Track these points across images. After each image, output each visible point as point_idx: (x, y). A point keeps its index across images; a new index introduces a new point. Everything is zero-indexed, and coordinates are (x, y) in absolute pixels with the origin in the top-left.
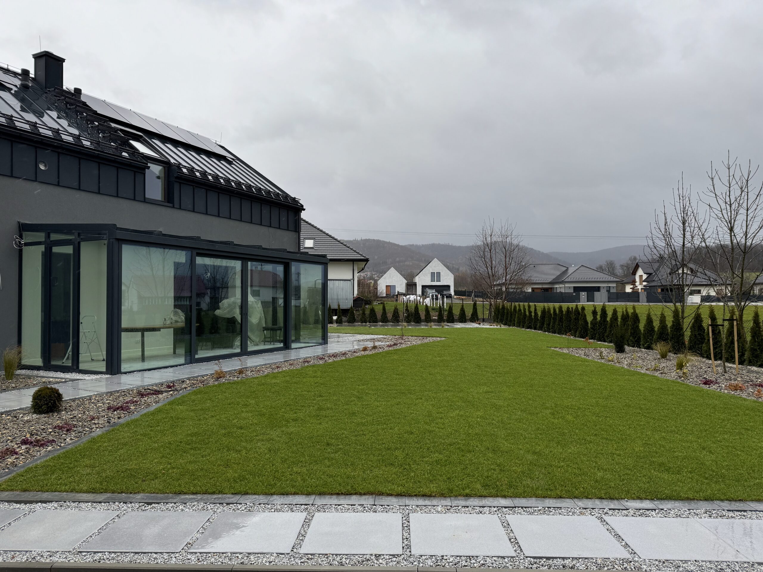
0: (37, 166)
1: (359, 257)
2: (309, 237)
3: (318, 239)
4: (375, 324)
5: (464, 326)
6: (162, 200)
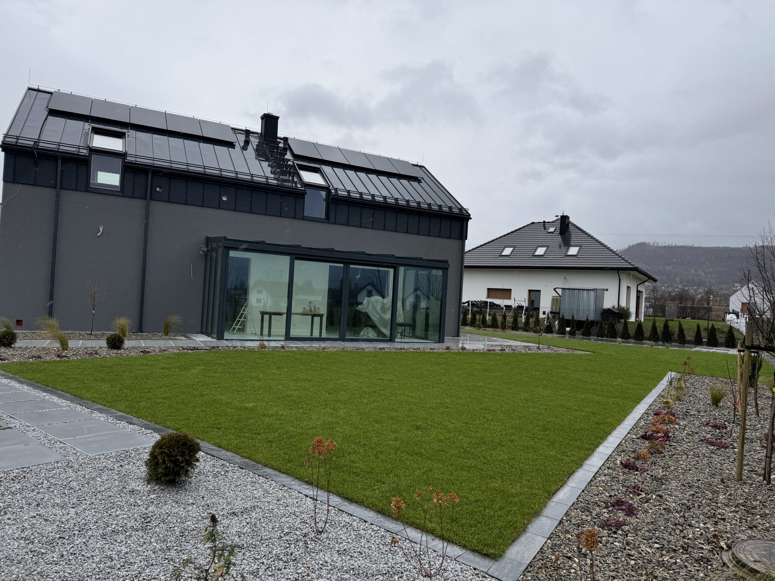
0: (220, 198)
1: (626, 265)
2: (575, 244)
3: (585, 246)
4: (613, 339)
5: (726, 352)
6: (324, 217)
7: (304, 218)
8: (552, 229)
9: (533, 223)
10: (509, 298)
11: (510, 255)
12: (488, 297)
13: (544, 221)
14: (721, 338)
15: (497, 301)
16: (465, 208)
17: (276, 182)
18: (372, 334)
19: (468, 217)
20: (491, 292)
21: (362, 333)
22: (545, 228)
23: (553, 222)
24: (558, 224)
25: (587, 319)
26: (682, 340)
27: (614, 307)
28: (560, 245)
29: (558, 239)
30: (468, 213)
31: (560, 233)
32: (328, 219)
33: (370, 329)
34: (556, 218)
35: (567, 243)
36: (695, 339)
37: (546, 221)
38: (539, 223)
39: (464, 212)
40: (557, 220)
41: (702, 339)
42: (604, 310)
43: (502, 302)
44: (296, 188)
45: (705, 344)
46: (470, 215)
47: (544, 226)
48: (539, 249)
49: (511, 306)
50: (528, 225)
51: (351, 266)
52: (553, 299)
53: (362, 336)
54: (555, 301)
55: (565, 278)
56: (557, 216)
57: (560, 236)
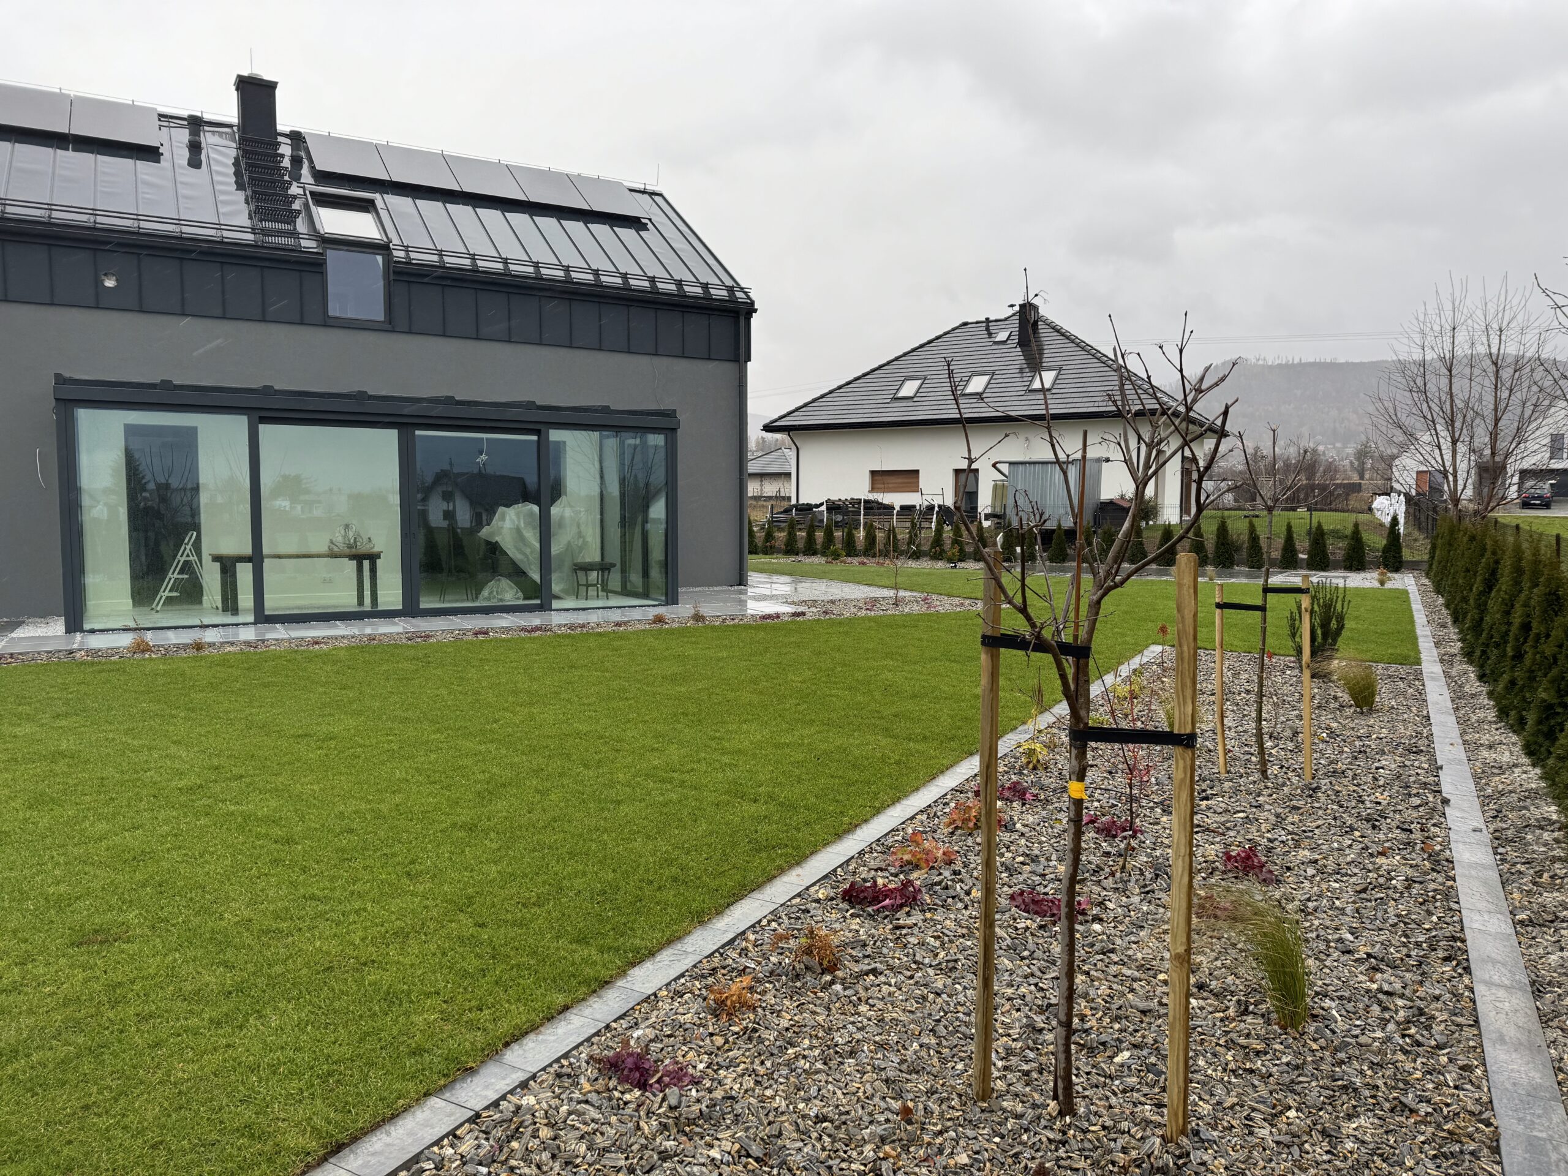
0: (99, 283)
2: (1049, 364)
3: (1069, 367)
6: (382, 319)
7: (327, 322)
8: (1002, 336)
9: (965, 324)
10: (915, 488)
11: (915, 396)
12: (873, 489)
13: (987, 319)
14: (1336, 549)
15: (887, 498)
16: (743, 286)
17: (251, 237)
18: (507, 592)
19: (749, 309)
20: (879, 478)
21: (485, 593)
22: (990, 335)
23: (1006, 319)
24: (1016, 321)
25: (1059, 526)
26: (1256, 560)
27: (1122, 497)
28: (1021, 369)
29: (1017, 356)
30: (748, 297)
31: (1018, 343)
32: (390, 325)
33: (505, 583)
34: (1010, 312)
35: (1034, 363)
36: (1283, 556)
37: (992, 318)
38: (977, 323)
39: (739, 295)
40: (1014, 315)
41: (1296, 554)
42: (1102, 503)
43: (897, 499)
44: (298, 250)
45: (1305, 565)
46: (752, 303)
47: (987, 329)
48: (975, 379)
49: (914, 506)
50: (954, 329)
51: (418, 432)
52: (995, 487)
53: (488, 599)
54: (999, 490)
55: (1027, 439)
56: (1012, 306)
57: (1018, 349)
